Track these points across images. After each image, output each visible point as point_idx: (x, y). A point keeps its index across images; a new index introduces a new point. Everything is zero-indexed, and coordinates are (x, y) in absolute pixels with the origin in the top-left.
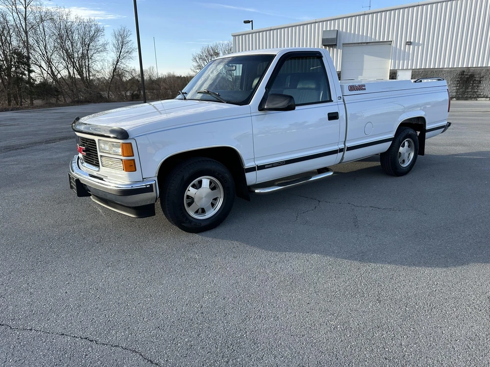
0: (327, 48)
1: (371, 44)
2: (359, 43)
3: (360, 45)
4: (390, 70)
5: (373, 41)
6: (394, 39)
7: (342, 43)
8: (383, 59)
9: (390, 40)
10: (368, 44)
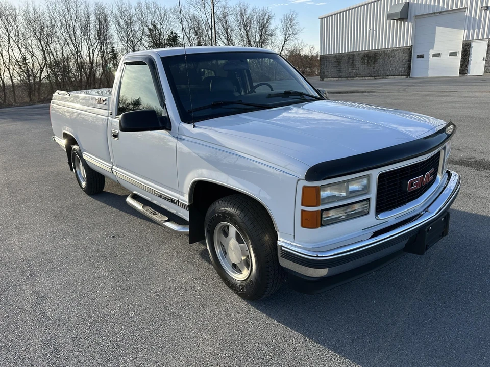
0: (399, 22)
1: (444, 13)
2: (432, 14)
3: (433, 15)
4: (463, 41)
5: (445, 10)
6: (469, 6)
7: (413, 15)
8: (456, 30)
9: (464, 7)
10: (442, 13)
